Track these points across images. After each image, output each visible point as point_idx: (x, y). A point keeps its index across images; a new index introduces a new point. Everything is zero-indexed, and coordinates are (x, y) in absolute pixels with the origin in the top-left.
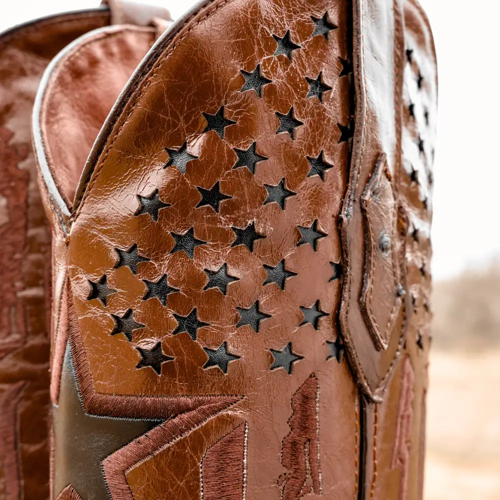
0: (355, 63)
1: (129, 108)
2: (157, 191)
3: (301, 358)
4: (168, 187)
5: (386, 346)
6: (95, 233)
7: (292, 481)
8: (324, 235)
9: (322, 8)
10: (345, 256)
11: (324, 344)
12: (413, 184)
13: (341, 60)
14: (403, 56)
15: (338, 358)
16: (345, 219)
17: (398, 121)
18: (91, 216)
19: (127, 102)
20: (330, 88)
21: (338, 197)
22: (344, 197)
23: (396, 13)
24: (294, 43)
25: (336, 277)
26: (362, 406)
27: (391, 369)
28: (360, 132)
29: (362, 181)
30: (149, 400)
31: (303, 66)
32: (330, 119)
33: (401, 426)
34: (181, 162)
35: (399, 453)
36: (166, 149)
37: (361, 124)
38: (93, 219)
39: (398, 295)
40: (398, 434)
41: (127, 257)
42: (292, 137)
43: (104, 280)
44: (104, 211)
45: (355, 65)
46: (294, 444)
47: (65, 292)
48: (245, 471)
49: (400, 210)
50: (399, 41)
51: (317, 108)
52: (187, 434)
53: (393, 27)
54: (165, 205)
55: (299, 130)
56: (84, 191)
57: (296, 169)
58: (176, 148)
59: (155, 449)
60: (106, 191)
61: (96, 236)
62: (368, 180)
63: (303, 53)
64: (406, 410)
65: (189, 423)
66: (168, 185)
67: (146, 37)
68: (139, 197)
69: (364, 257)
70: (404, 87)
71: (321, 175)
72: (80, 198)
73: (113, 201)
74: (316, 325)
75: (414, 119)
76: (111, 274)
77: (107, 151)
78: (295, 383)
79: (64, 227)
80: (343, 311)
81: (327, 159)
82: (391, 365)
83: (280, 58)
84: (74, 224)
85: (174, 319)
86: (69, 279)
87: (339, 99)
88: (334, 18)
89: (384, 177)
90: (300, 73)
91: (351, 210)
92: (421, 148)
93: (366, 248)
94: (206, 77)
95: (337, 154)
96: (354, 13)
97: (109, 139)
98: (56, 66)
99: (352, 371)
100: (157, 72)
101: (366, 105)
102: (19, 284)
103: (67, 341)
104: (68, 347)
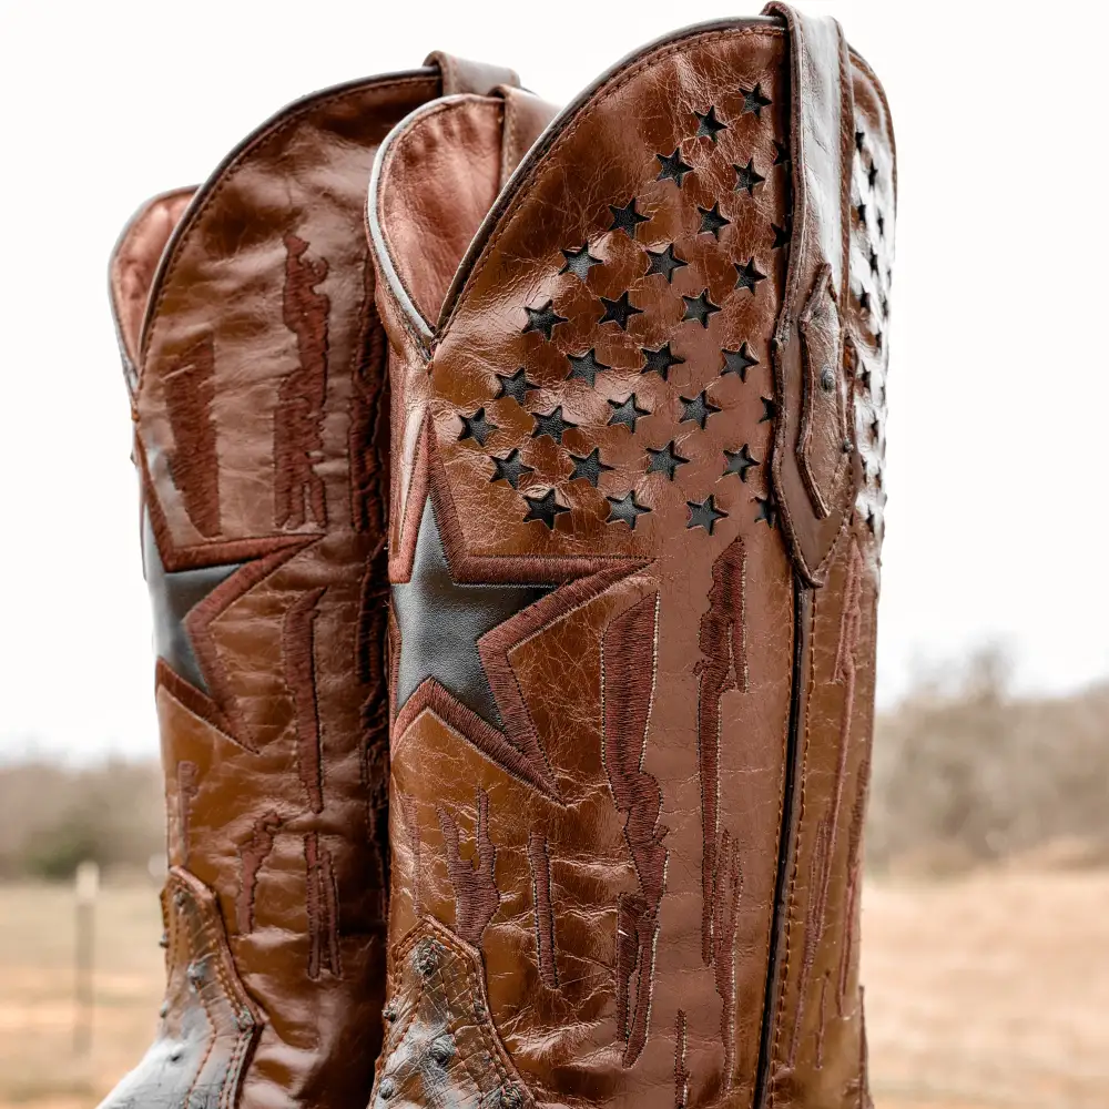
0: (794, 148)
1: (519, 198)
2: (551, 302)
3: (725, 515)
4: (564, 299)
5: (828, 513)
6: (469, 355)
7: (711, 670)
8: (754, 363)
9: (754, 78)
10: (779, 392)
11: (752, 501)
12: (863, 310)
13: (776, 144)
14: (851, 142)
15: (769, 521)
16: (780, 344)
17: (845, 226)
18: (463, 336)
19: (516, 192)
20: (763, 179)
21: (771, 316)
22: (778, 316)
23: (844, 84)
24: (720, 121)
25: (767, 418)
26: (796, 590)
27: (834, 546)
28: (799, 235)
29: (801, 298)
30: (539, 562)
31: (731, 151)
32: (762, 217)
33: (846, 629)
34: (581, 267)
35: (843, 662)
36: (562, 250)
37: (800, 226)
38: (468, 339)
39: (844, 450)
40: (842, 638)
41: (511, 386)
42: (717, 237)
43: (480, 415)
44: (483, 328)
45: (793, 151)
46: (715, 623)
47: (424, 434)
48: (655, 653)
49: (847, 342)
50: (847, 122)
51: (747, 204)
52: (586, 604)
53: (839, 104)
54: (561, 320)
55: (725, 231)
56: (454, 304)
57: (721, 278)
58: (575, 249)
59: (546, 622)
60: (485, 304)
61: (471, 359)
62: (808, 297)
63: (730, 136)
64: (851, 608)
65: (589, 590)
66: (566, 295)
67: (491, 109)
68: (528, 310)
69: (802, 397)
70: (853, 181)
71: (752, 287)
72: (448, 312)
73: (493, 316)
74: (743, 475)
75: (865, 223)
76: (490, 408)
77: (488, 253)
78: (716, 547)
79: (424, 352)
80: (776, 461)
81: (759, 268)
82: (834, 541)
83: (703, 140)
84: (439, 347)
85: (569, 461)
86: (430, 417)
87: (772, 192)
88: (767, 90)
89: (828, 296)
90: (726, 158)
91: (787, 332)
92: (874, 265)
93: (805, 385)
94: (615, 163)
95: (771, 262)
96: (793, 85)
97: (491, 237)
98: (389, 148)
99: (785, 542)
100: (555, 156)
101: (806, 202)
102: (315, 454)
103: (425, 496)
104: (428, 504)
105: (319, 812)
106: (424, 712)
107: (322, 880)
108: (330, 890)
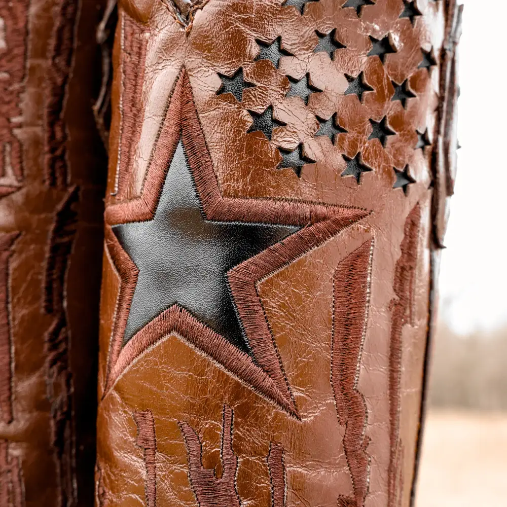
3: (413, 182)
7: (398, 308)
8: (435, 64)
38: (229, 6)
43: (239, 73)
61: (232, 24)
65: (325, 232)
76: (248, 67)
78: (408, 206)
79: (181, 17)
86: (186, 73)
102: (16, 120)
103: (177, 144)
104: (180, 150)
105: (10, 422)
106: (169, 336)
107: (12, 482)
108: (18, 490)
